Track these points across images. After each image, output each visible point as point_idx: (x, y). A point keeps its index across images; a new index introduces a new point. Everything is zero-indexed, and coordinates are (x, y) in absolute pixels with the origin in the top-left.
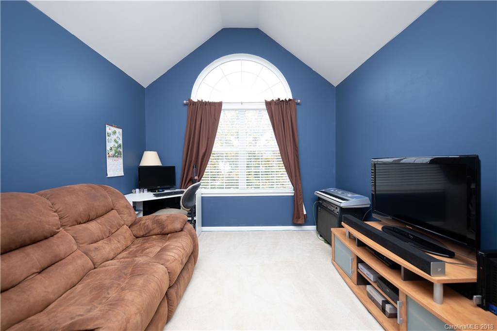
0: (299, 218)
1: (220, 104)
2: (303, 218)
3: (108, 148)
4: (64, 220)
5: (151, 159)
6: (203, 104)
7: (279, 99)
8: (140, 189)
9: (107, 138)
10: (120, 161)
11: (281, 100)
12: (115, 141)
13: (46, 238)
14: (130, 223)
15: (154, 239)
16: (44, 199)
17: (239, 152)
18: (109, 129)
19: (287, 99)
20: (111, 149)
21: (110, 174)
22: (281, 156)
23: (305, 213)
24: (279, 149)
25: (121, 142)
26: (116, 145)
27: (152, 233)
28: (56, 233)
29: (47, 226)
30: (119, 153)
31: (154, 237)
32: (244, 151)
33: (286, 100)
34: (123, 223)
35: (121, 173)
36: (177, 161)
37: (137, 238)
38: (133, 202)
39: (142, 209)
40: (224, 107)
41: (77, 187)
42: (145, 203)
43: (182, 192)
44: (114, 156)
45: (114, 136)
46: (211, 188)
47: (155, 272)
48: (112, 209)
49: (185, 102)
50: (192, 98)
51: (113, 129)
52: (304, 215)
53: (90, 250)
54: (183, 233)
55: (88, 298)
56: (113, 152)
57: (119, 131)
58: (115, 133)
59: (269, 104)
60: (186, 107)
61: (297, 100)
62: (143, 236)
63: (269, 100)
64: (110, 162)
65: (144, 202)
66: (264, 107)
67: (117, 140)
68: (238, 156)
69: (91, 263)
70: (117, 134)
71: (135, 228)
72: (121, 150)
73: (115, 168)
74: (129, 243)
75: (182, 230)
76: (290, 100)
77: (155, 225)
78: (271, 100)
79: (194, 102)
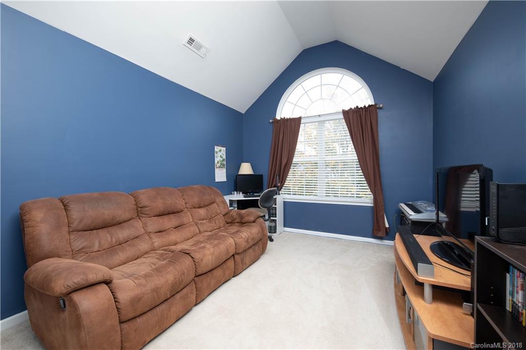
0: (380, 231)
1: (300, 119)
2: (385, 231)
3: (216, 162)
4: (187, 205)
5: (246, 169)
6: (284, 121)
7: (357, 107)
8: (236, 191)
9: (215, 154)
10: (224, 170)
11: (359, 107)
12: (221, 157)
13: (179, 212)
14: (224, 213)
15: (236, 225)
16: (179, 192)
17: (318, 162)
18: (217, 149)
19: (367, 106)
20: (218, 162)
21: (217, 180)
22: (360, 164)
23: (387, 226)
24: (357, 158)
25: (224, 157)
26: (221, 159)
27: (235, 221)
28: (183, 211)
29: (179, 206)
30: (224, 165)
31: (237, 224)
32: (323, 161)
33: (365, 106)
34: (220, 212)
35: (225, 179)
36: (265, 171)
37: (227, 223)
38: (230, 200)
39: (236, 206)
40: (302, 121)
41: (195, 186)
42: (239, 202)
43: (259, 196)
44: (220, 167)
45: (220, 153)
46: (293, 194)
47: (226, 240)
48: (214, 202)
49: (271, 121)
50: (277, 117)
51: (219, 148)
52: (386, 228)
53: (198, 223)
54: (254, 224)
55: (191, 244)
56: (219, 165)
57: (224, 149)
58: (220, 151)
59: (346, 114)
60: (272, 125)
61: (379, 105)
62: (230, 223)
63: (347, 109)
64: (217, 171)
65: (238, 200)
66: (342, 116)
67: (222, 155)
68: (317, 166)
69: (198, 231)
70: (222, 152)
71: (226, 216)
72: (225, 163)
73: (221, 175)
74: (222, 225)
75: (254, 222)
76: (370, 106)
77: (237, 216)
78: (349, 108)
79: (278, 120)
